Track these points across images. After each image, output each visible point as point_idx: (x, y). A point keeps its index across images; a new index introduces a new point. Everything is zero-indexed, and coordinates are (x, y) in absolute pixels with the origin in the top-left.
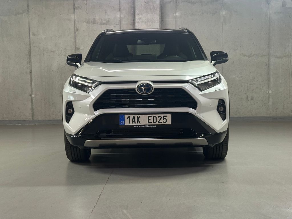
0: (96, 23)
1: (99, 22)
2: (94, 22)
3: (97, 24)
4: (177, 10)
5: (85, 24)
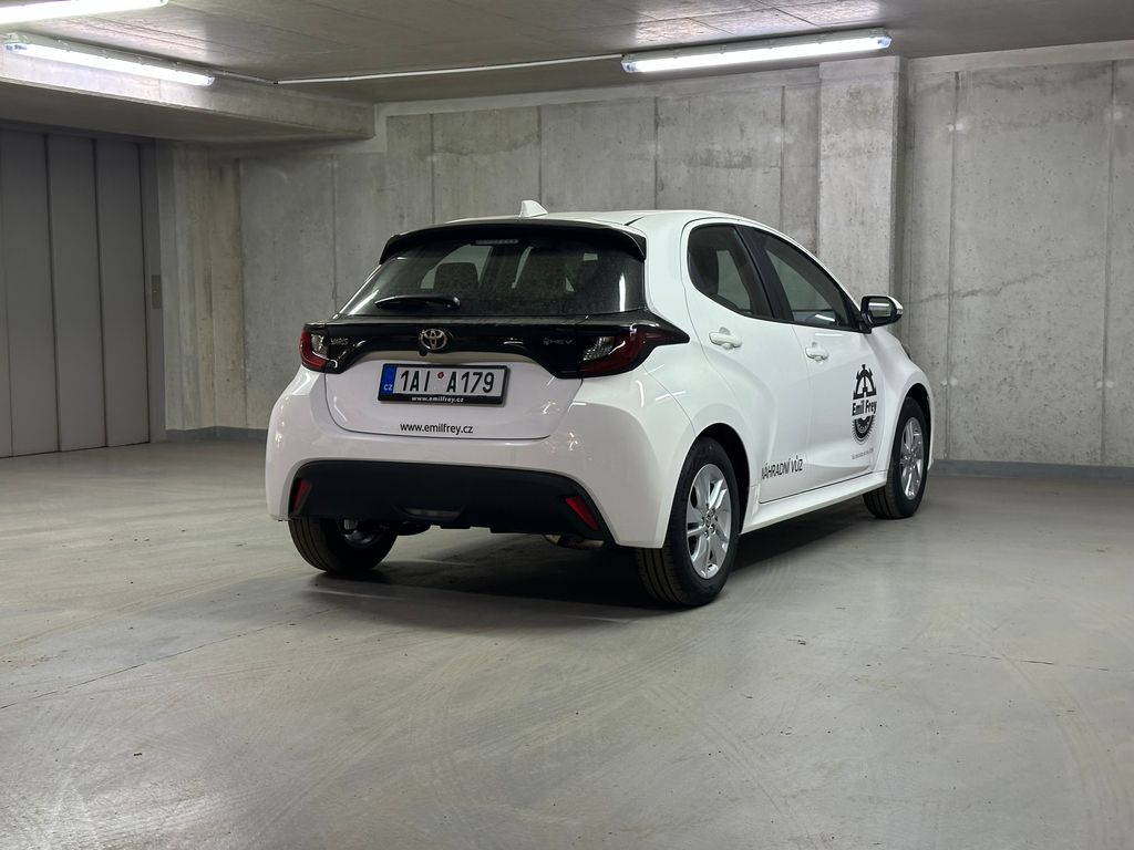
1: (723, 160)
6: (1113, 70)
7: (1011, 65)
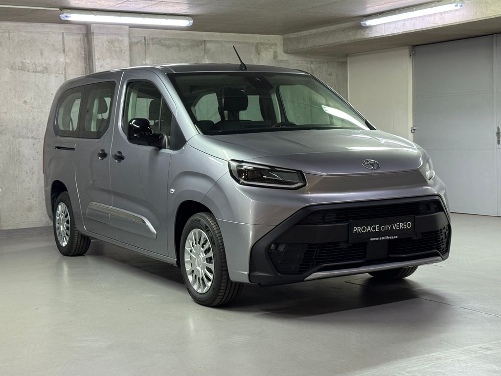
1: (31, 68)
2: (23, 68)
3: (28, 71)
4: (147, 56)
5: (8, 71)
6: (205, 44)
7: (167, 37)
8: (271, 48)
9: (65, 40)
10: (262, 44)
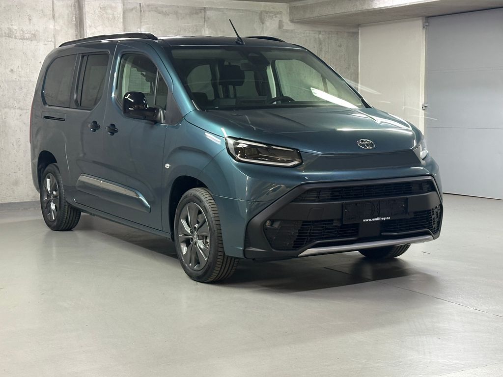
0: (14, 37)
2: (10, 35)
3: (16, 38)
4: (142, 24)
8: (276, 17)
9: (55, 6)
10: (267, 12)
